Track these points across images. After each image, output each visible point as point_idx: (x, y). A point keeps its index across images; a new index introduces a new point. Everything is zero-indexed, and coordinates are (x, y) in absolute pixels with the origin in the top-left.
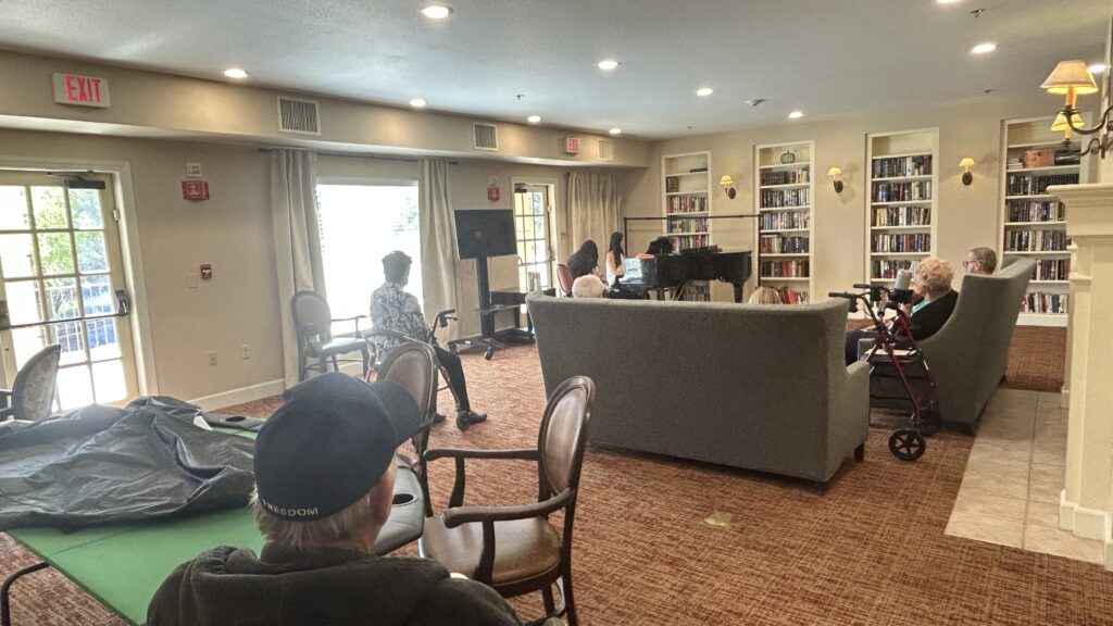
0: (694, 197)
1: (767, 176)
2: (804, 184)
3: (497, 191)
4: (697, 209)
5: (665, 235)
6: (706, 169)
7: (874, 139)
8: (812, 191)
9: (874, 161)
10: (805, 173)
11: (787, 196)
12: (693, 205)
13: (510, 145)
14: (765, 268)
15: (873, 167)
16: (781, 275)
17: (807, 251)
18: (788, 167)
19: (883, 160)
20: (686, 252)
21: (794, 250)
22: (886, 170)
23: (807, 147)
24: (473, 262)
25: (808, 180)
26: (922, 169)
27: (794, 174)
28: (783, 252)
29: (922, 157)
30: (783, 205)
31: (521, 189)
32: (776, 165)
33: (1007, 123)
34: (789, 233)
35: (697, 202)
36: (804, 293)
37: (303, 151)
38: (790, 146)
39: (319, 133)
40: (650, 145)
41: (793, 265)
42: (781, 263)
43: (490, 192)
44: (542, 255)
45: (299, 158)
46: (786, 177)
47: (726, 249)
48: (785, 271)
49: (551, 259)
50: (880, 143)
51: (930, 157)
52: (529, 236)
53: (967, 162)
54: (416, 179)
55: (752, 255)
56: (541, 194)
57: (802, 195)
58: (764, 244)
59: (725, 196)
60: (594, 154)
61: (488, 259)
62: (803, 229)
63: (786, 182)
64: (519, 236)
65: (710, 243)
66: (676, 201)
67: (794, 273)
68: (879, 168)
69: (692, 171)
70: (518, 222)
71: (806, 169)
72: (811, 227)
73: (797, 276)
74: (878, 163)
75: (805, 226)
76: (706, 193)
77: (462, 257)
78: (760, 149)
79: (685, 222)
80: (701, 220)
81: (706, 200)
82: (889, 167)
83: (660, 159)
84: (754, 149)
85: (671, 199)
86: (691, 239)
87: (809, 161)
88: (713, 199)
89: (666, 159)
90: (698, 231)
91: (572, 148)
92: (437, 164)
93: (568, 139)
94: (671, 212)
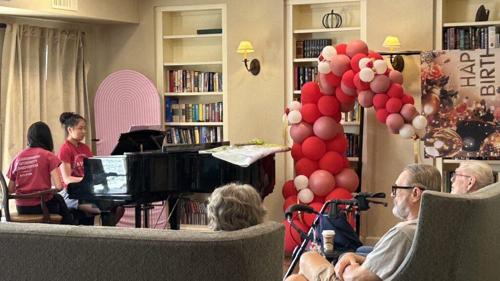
0: (198, 70)
1: (303, 45)
4: (203, 87)
6: (220, 31)
9: (445, 30)
15: (444, 38)
17: (360, 154)
18: (332, 33)
19: (457, 29)
22: (462, 42)
32: (316, 29)
35: (203, 78)
38: (334, 2)
59: (244, 72)
65: (225, 137)
66: (178, 75)
68: (452, 39)
69: (200, 32)
74: (452, 31)
76: (221, 65)
78: (294, 6)
79: (190, 105)
80: (213, 105)
81: (216, 76)
82: (465, 39)
83: (155, 13)
84: (285, 6)
85: (171, 72)
86: (197, 132)
87: (360, 26)
88: (230, 73)
89: (163, 13)
90: (208, 120)
94: (172, 90)
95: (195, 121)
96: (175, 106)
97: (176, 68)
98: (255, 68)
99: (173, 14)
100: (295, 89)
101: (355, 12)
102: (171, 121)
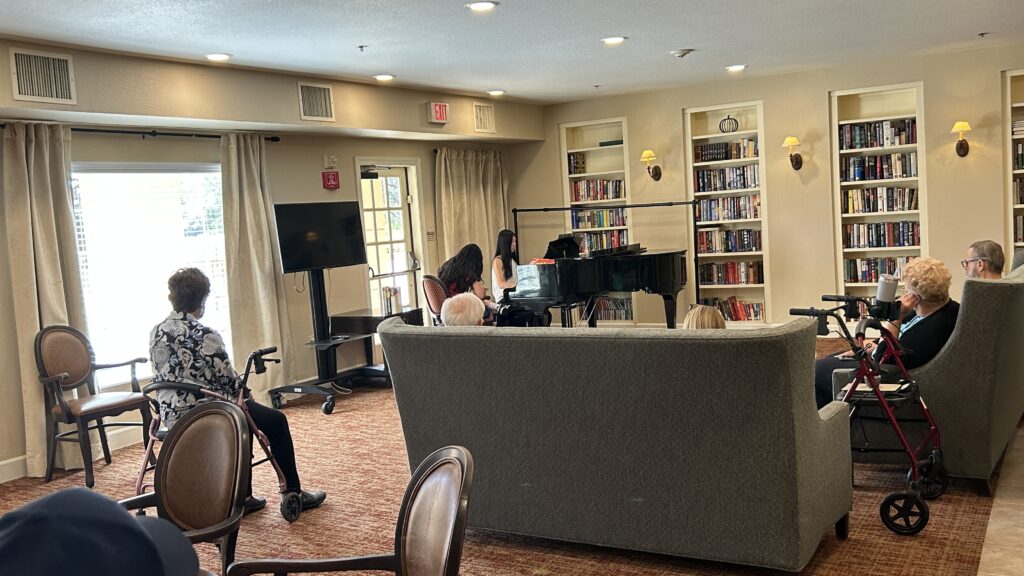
0: (605, 180)
1: (702, 150)
2: (751, 158)
3: (336, 176)
4: (611, 195)
5: (569, 231)
6: (621, 142)
7: (840, 98)
8: (762, 168)
9: (841, 127)
10: (752, 144)
11: (730, 176)
12: (605, 191)
13: (352, 114)
14: (705, 272)
15: (841, 135)
16: (727, 281)
17: (759, 248)
18: (729, 136)
19: (852, 126)
20: (599, 256)
21: (743, 248)
22: (858, 138)
23: (753, 110)
24: (303, 278)
25: (756, 153)
26: (903, 136)
27: (738, 145)
28: (727, 250)
29: (903, 121)
30: (725, 189)
31: (369, 174)
32: (713, 134)
33: (1009, 75)
34: (734, 224)
35: (611, 187)
36: (758, 305)
37: (50, 127)
38: (729, 108)
39: (73, 101)
40: (547, 110)
41: (743, 268)
42: (726, 266)
43: (325, 177)
44: (402, 262)
45: (45, 136)
46: (726, 151)
47: (652, 248)
48: (731, 276)
49: (414, 270)
50: (848, 103)
51: (914, 121)
52: (383, 237)
53: (961, 127)
54: (218, 162)
55: (687, 255)
56: (398, 179)
57: (749, 174)
58: (701, 239)
59: (648, 177)
60: (469, 124)
61: (325, 271)
62: (753, 220)
63: (727, 157)
64: (369, 237)
65: (630, 240)
66: (583, 186)
67: (744, 279)
68: (848, 135)
69: (602, 144)
70: (367, 220)
71: (754, 139)
72: (763, 217)
73: (747, 282)
74: (848, 128)
75: (756, 216)
76: (624, 173)
77: (287, 270)
78: (691, 114)
79: (595, 212)
80: (617, 210)
81: (622, 183)
82: (860, 135)
83: (559, 129)
84: (684, 114)
85: (576, 182)
86: (604, 236)
87: (756, 128)
88: (632, 181)
89: (567, 129)
90: (612, 225)
91: (438, 116)
92: (249, 140)
93: (433, 104)
94: (577, 200)
95: (600, 226)
96: (580, 214)
97: (580, 179)
98: (657, 174)
99: (574, 130)
100: (695, 191)
101: (750, 117)
102: (578, 227)
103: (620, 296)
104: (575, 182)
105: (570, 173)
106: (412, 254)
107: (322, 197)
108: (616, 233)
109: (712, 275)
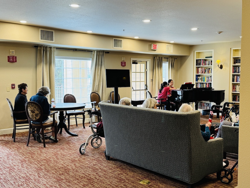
1: (236, 61)
3: (125, 63)
14: (234, 98)
31: (135, 63)
39: (54, 41)
40: (191, 47)
43: (122, 63)
45: (48, 49)
49: (146, 89)
54: (91, 58)
56: (144, 65)
58: (234, 88)
59: (218, 68)
65: (212, 86)
66: (200, 69)
69: (206, 57)
76: (212, 66)
78: (233, 50)
79: (203, 77)
80: (209, 77)
81: (210, 69)
83: (194, 52)
84: (231, 50)
86: (204, 84)
89: (196, 52)
90: (207, 81)
91: (154, 48)
92: (100, 53)
93: (153, 45)
94: (198, 73)
95: (204, 81)
96: (199, 77)
97: (200, 67)
98: (221, 67)
100: (233, 73)
102: (197, 81)
103: (208, 102)
104: (198, 68)
105: (197, 65)
106: (146, 85)
107: (120, 68)
108: (208, 84)
109: (236, 99)
